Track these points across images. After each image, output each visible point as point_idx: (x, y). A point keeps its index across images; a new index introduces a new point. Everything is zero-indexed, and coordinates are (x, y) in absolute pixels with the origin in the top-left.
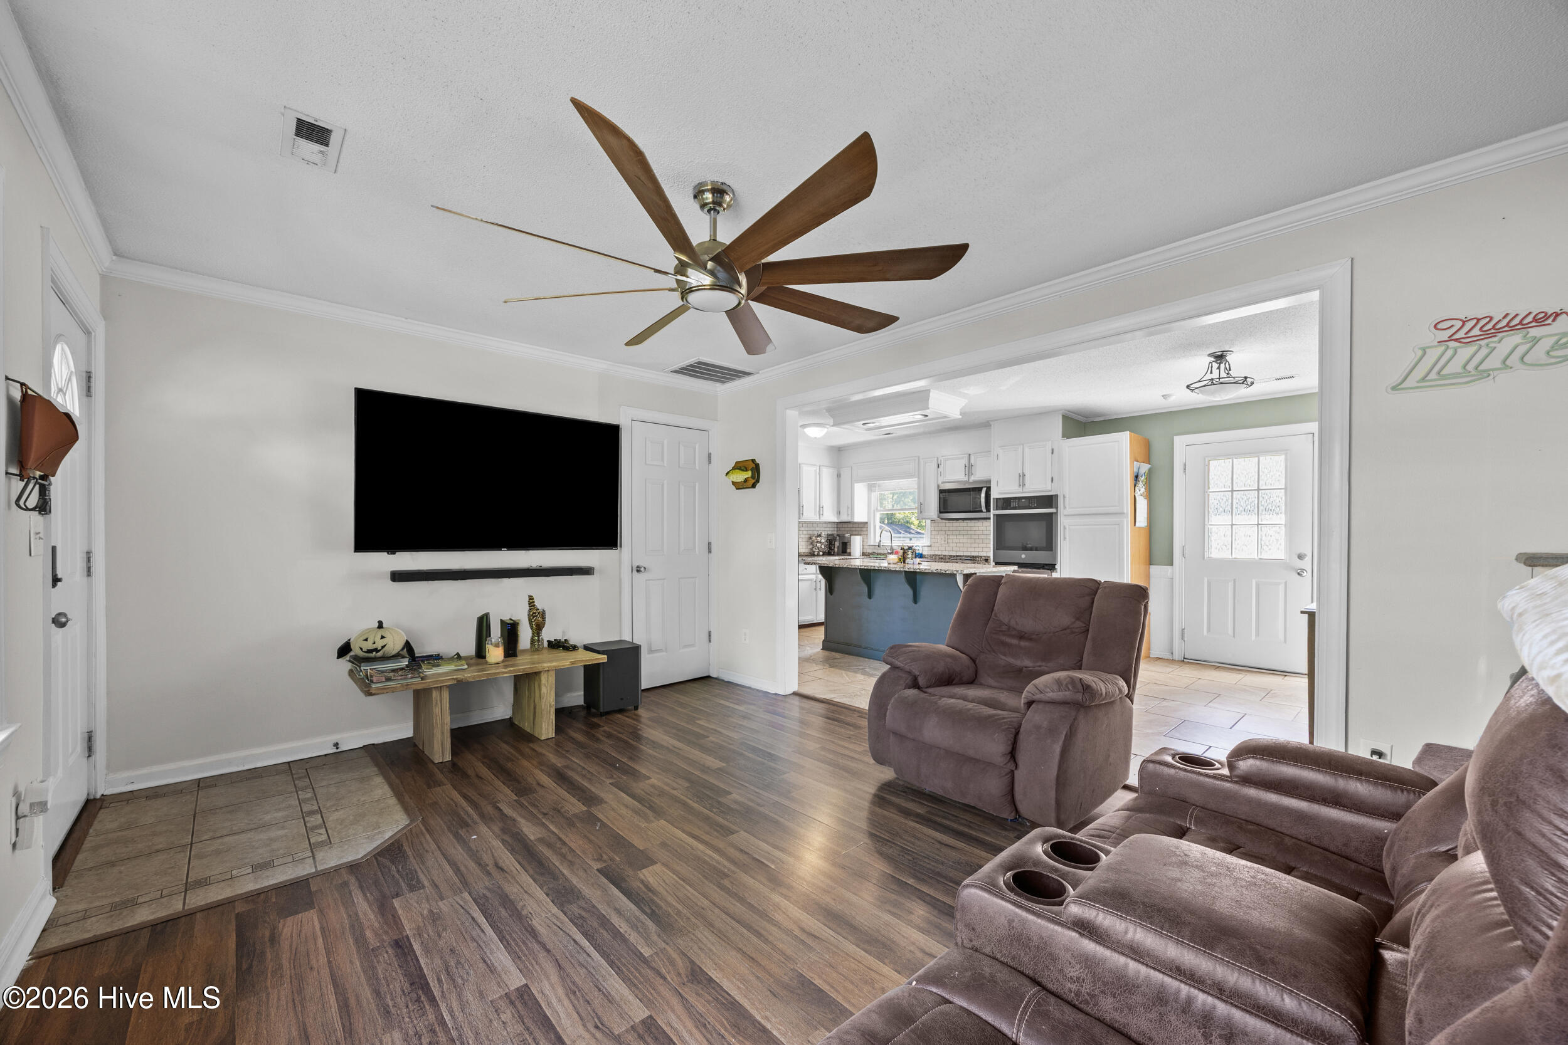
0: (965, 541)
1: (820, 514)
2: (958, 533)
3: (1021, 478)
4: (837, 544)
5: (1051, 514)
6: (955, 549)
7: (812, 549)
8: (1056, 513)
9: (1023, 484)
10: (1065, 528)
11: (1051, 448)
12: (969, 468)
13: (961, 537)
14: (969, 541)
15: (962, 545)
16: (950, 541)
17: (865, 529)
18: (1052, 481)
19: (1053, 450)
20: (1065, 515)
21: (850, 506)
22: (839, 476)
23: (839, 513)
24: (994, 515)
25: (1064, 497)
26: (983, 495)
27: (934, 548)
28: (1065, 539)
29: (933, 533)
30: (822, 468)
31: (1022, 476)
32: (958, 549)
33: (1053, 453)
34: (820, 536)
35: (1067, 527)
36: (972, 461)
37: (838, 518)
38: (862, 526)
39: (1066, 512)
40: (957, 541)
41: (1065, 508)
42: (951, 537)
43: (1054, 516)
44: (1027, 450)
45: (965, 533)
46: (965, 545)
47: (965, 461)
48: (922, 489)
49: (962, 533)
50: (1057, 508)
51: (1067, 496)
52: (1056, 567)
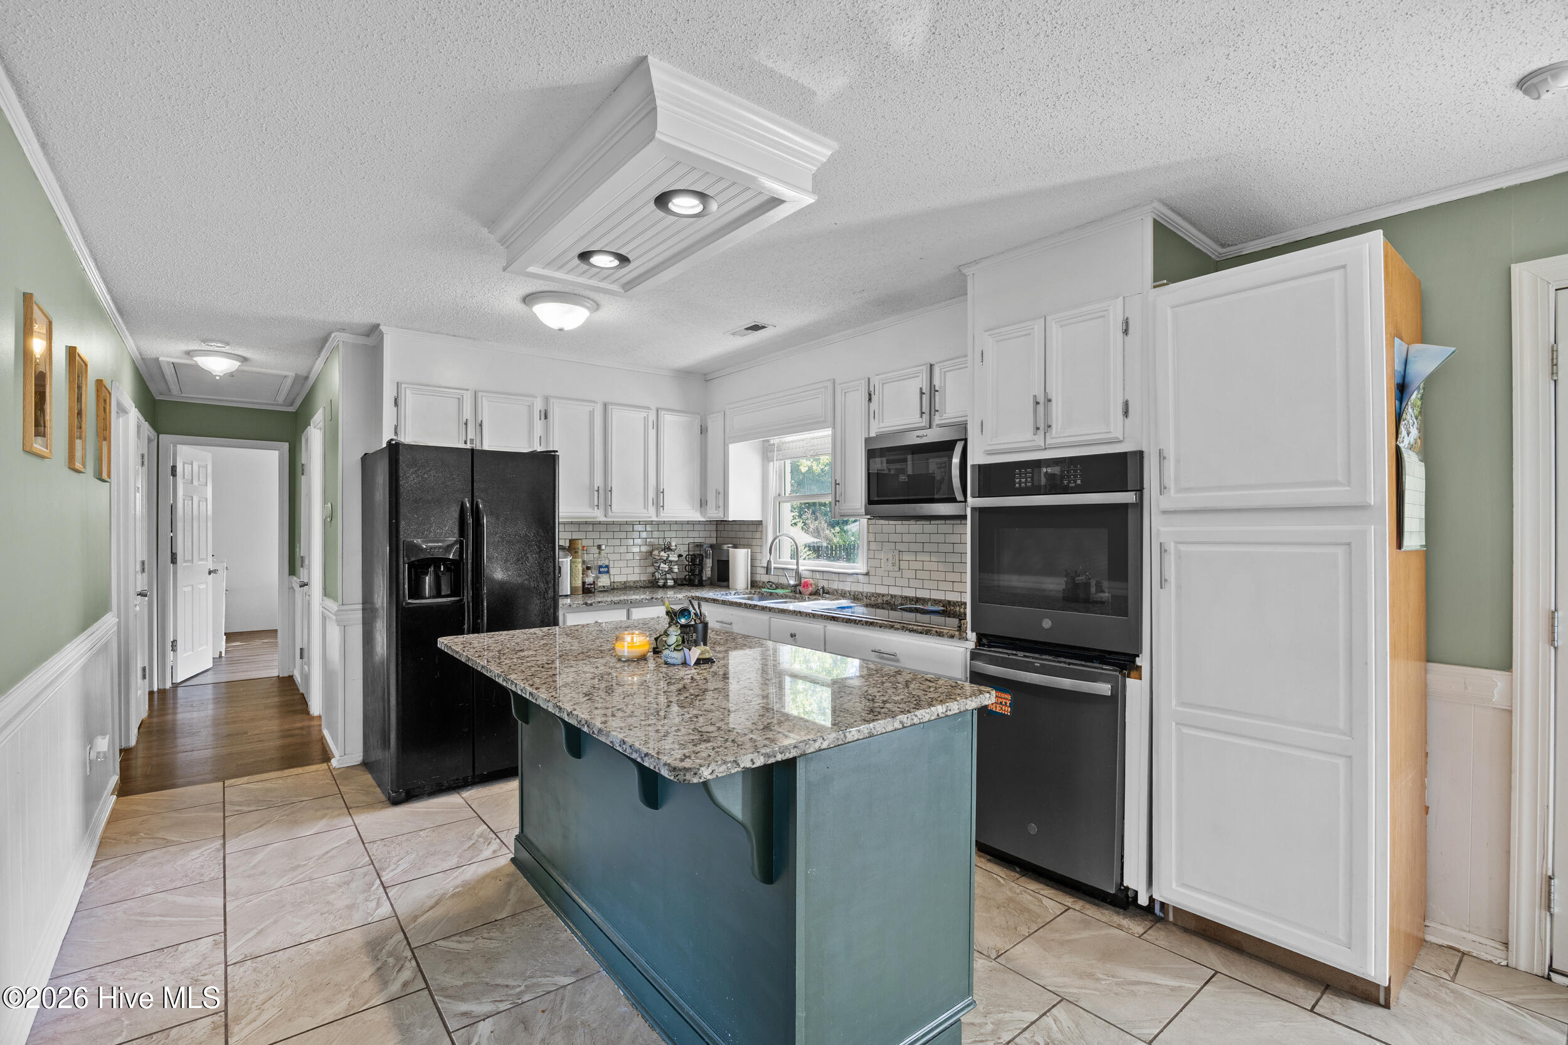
0: (934, 566)
1: (659, 505)
2: (919, 547)
3: (1041, 408)
4: (709, 563)
5: (1124, 507)
6: (913, 583)
7: (653, 574)
8: (1139, 505)
9: (1043, 426)
10: (1163, 550)
11: (1120, 320)
12: (930, 395)
13: (926, 557)
14: (941, 567)
15: (926, 575)
16: (904, 565)
17: (758, 535)
18: (1126, 413)
19: (1126, 322)
20: (1165, 512)
21: (721, 490)
22: (703, 430)
23: (703, 504)
24: (973, 509)
25: (1162, 457)
26: (956, 460)
27: (873, 579)
28: (1163, 582)
29: (873, 546)
30: (662, 413)
31: (1042, 403)
32: (918, 584)
33: (1126, 332)
34: (668, 548)
35: (1171, 547)
36: (937, 382)
37: (702, 513)
38: (752, 528)
39: (1165, 503)
40: (918, 565)
41: (1163, 489)
42: (906, 557)
43: (1131, 516)
44: (1054, 330)
45: (934, 548)
46: (934, 576)
47: (922, 382)
48: (839, 447)
49: (927, 547)
50: (1140, 490)
51: (1171, 454)
52: (1138, 662)
